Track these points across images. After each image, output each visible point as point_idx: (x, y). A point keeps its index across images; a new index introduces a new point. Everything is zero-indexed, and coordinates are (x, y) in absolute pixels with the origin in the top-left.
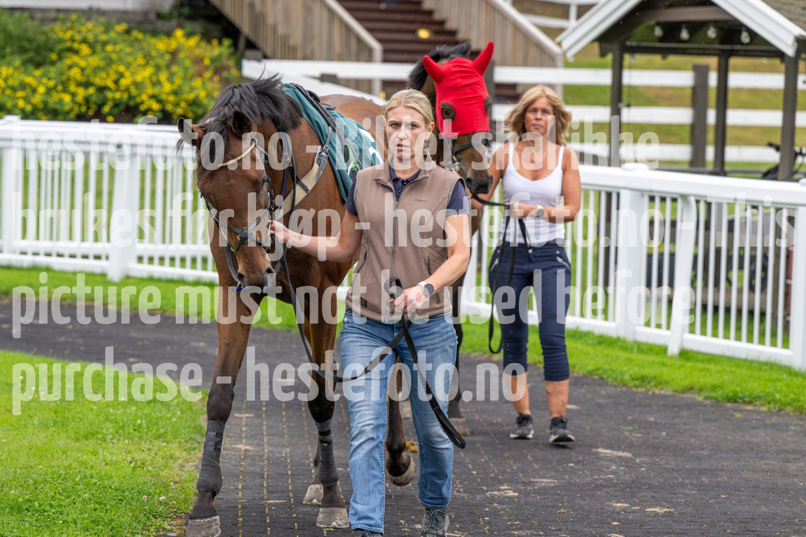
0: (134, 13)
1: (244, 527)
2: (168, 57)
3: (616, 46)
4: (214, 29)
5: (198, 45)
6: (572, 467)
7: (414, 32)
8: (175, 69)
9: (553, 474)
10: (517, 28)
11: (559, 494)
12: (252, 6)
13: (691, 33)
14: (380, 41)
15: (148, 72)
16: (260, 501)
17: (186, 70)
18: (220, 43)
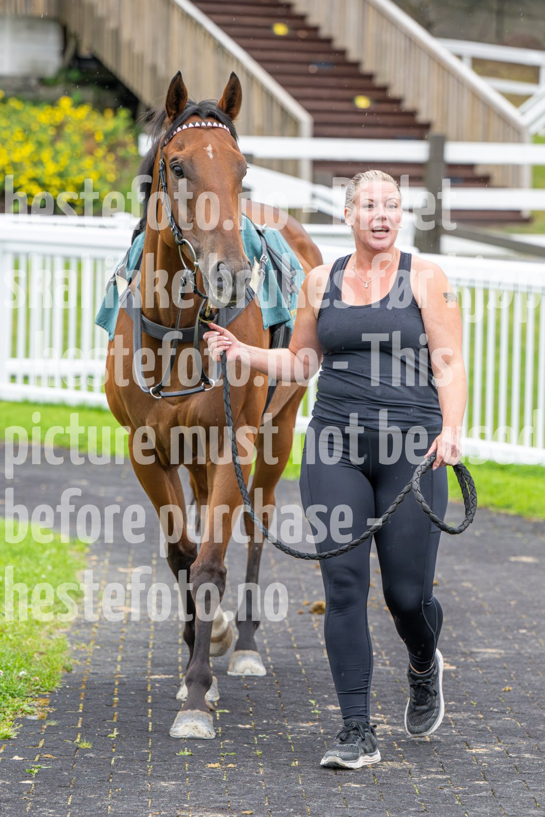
0: (12, 78)
1: (120, 709)
2: (51, 132)
4: (109, 97)
5: (88, 118)
6: (523, 634)
7: (351, 100)
8: (60, 145)
9: (499, 642)
10: (476, 95)
11: (505, 668)
12: (154, 69)
14: (310, 111)
15: (28, 149)
16: (142, 676)
17: (73, 147)
18: (115, 113)
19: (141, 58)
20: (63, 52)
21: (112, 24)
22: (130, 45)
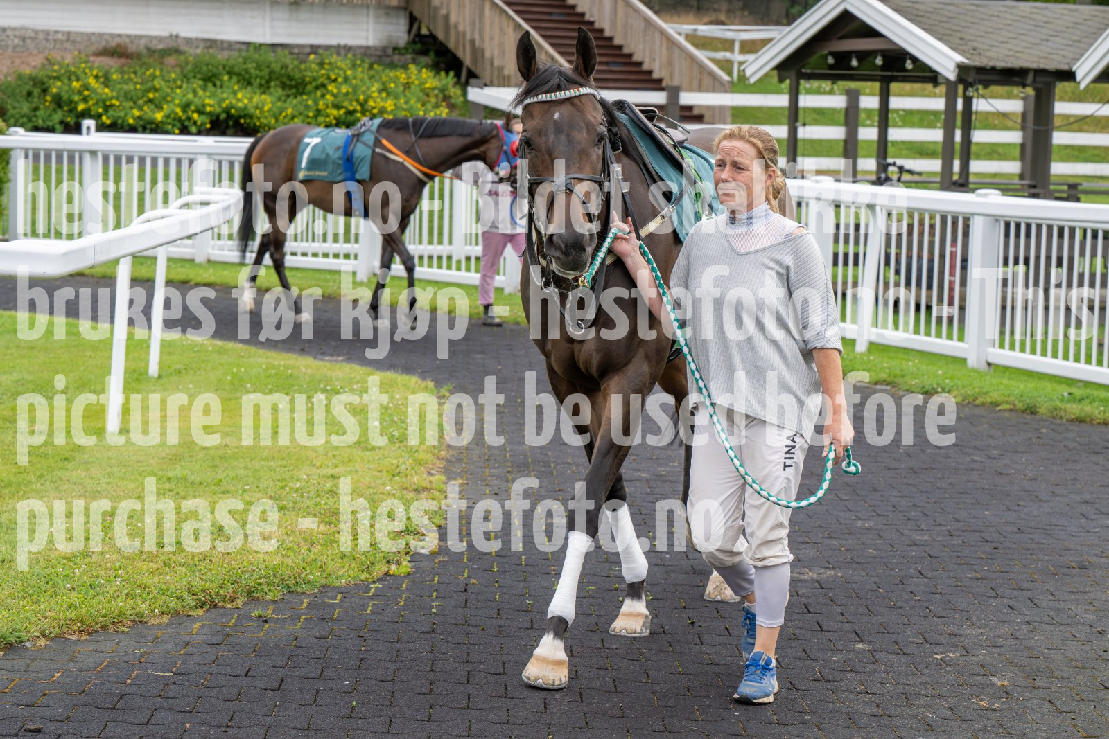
0: (376, 48)
3: (793, 74)
4: (441, 62)
5: (429, 77)
10: (693, 59)
12: (473, 42)
13: (860, 60)
18: (447, 73)
19: (464, 34)
20: (410, 31)
21: (444, 12)
22: (456, 26)
